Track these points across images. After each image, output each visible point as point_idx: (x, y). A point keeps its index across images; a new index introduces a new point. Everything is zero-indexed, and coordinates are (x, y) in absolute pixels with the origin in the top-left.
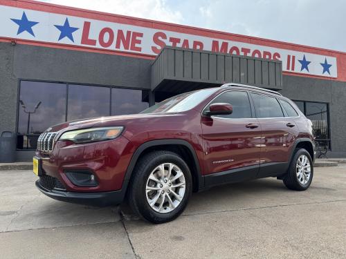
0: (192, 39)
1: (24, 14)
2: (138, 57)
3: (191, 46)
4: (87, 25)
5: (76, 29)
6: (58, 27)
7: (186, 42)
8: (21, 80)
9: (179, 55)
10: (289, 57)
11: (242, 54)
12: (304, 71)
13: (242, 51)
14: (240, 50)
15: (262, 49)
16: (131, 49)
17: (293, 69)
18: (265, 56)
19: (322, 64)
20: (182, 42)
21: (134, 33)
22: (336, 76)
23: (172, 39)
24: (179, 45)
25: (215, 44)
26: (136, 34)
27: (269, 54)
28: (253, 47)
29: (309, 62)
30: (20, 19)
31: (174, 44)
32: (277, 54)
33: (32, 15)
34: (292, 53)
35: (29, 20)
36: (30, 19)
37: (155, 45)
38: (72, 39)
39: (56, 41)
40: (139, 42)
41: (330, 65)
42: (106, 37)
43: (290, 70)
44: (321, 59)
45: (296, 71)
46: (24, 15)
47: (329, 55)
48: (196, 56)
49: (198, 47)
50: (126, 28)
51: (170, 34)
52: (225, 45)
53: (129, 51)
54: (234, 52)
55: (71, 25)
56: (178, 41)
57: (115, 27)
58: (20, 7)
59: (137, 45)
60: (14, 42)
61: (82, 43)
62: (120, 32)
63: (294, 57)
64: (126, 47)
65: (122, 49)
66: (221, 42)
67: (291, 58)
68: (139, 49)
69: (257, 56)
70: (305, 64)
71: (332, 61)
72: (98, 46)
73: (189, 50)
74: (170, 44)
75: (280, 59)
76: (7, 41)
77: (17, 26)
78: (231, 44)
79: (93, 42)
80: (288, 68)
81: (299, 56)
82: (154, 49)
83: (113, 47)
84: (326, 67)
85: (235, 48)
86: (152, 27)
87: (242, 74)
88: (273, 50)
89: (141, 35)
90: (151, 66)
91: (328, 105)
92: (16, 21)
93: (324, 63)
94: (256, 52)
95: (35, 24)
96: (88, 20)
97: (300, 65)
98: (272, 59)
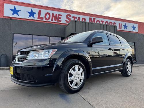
2: (60, 24)
3: (81, 20)
4: (40, 12)
7: (79, 18)
8: (14, 34)
9: (77, 23)
11: (101, 23)
12: (126, 30)
13: (101, 22)
15: (109, 21)
17: (121, 29)
18: (110, 24)
20: (77, 18)
21: (58, 15)
22: (138, 32)
23: (73, 17)
24: (76, 20)
25: (90, 19)
26: (59, 15)
27: (112, 23)
28: (105, 20)
29: (127, 26)
31: (74, 19)
33: (18, 8)
34: (121, 22)
35: (17, 9)
37: (67, 19)
38: (34, 17)
40: (60, 18)
42: (48, 16)
43: (120, 29)
44: (132, 25)
47: (135, 23)
48: (84, 24)
49: (84, 20)
50: (55, 13)
51: (73, 15)
53: (57, 22)
54: (98, 22)
57: (51, 12)
59: (60, 20)
60: (11, 18)
62: (53, 14)
63: (121, 24)
64: (55, 20)
65: (54, 21)
66: (93, 18)
67: (120, 24)
68: (61, 21)
69: (107, 24)
70: (126, 27)
72: (44, 20)
73: (81, 22)
79: (42, 18)
81: (123, 23)
82: (66, 21)
83: (50, 20)
84: (134, 28)
85: (98, 21)
86: (66, 12)
88: (113, 21)
89: (61, 15)
90: (65, 28)
91: (135, 43)
92: (11, 10)
93: (133, 26)
94: (107, 22)
95: (19, 11)
96: (40, 9)
97: (124, 27)
98: (113, 25)
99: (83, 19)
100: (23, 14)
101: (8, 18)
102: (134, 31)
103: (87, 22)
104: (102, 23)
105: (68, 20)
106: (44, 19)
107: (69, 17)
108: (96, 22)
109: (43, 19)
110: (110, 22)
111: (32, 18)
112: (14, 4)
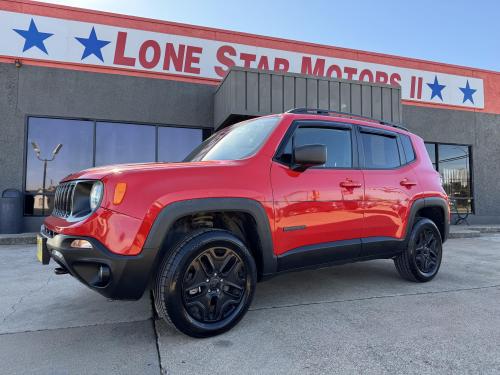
0: (272, 54)
1: (32, 22)
2: (196, 81)
3: (271, 67)
4: (122, 38)
5: (106, 43)
6: (81, 40)
7: (264, 60)
8: (29, 116)
10: (414, 78)
11: (345, 76)
12: (436, 99)
13: (345, 72)
14: (343, 70)
15: (374, 68)
16: (186, 71)
17: (419, 96)
18: (378, 78)
19: (462, 89)
20: (258, 59)
21: (189, 47)
22: (482, 106)
23: (243, 56)
24: (254, 65)
25: (306, 62)
26: (192, 49)
27: (384, 75)
28: (360, 66)
30: (27, 29)
32: (396, 76)
34: (418, 73)
35: (39, 31)
36: (40, 29)
38: (101, 58)
39: (78, 60)
40: (197, 60)
41: (474, 91)
42: (150, 54)
43: (415, 99)
45: (423, 99)
46: (33, 24)
47: (473, 76)
50: (177, 41)
51: (240, 48)
52: (321, 63)
53: (183, 73)
54: (334, 74)
55: (100, 37)
56: (253, 58)
57: (162, 39)
58: (26, 12)
59: (193, 65)
60: (19, 62)
61: (115, 63)
62: (170, 47)
63: (420, 80)
64: (178, 68)
65: (172, 70)
67: (417, 80)
68: (197, 71)
69: (366, 78)
70: (437, 89)
71: (477, 84)
72: (138, 66)
73: (269, 73)
74: (242, 64)
75: (400, 83)
76: (10, 61)
77: (23, 40)
78: (329, 62)
79: (131, 62)
80: (412, 96)
81: (428, 77)
82: (218, 70)
83: (159, 68)
84: (468, 93)
85: (335, 68)
86: (216, 39)
87: (344, 106)
88: (389, 70)
89: (199, 50)
90: (214, 94)
91: (470, 148)
92: (21, 32)
93: (465, 87)
95: (47, 35)
96: (123, 30)
98: (389, 83)
99: (278, 61)
100: (63, 46)
101: (8, 62)
103: (295, 77)
104: (350, 77)
105: (225, 68)
106: (137, 62)
107: (226, 54)
109: (133, 65)
110: (379, 74)
111: (92, 59)
112: (32, 13)
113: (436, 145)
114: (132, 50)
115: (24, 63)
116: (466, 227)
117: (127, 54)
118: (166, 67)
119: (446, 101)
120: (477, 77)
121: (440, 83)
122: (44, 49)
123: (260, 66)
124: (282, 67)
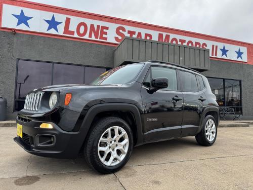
0: (144, 32)
1: (22, 11)
2: (105, 44)
3: (143, 37)
4: (68, 20)
5: (60, 23)
6: (47, 21)
7: (140, 34)
8: (19, 60)
9: (136, 43)
10: (213, 46)
11: (180, 43)
12: (224, 57)
13: (180, 41)
14: (178, 41)
15: (194, 40)
16: (100, 38)
17: (216, 55)
18: (196, 45)
19: (236, 52)
20: (137, 34)
22: (246, 61)
23: (129, 32)
24: (135, 36)
25: (161, 36)
26: (103, 28)
27: (199, 44)
28: (187, 39)
29: (227, 51)
31: (131, 36)
32: (204, 44)
33: (28, 12)
36: (26, 15)
37: (117, 36)
38: (56, 30)
39: (45, 32)
40: (106, 33)
41: (243, 53)
42: (82, 29)
43: (214, 56)
44: (236, 48)
45: (218, 57)
47: (242, 46)
48: (148, 44)
51: (128, 28)
52: (168, 37)
53: (99, 40)
54: (174, 42)
55: (56, 20)
56: (134, 33)
57: (89, 22)
58: (19, 6)
59: (104, 36)
60: (14, 32)
61: (64, 33)
62: (92, 26)
63: (217, 47)
64: (96, 37)
65: (93, 38)
66: (164, 34)
67: (215, 47)
68: (106, 39)
69: (190, 45)
70: (224, 51)
71: (244, 50)
72: (76, 35)
73: (143, 41)
74: (128, 35)
75: (206, 48)
78: (172, 36)
82: (116, 39)
84: (240, 54)
85: (174, 39)
86: (115, 23)
87: (181, 58)
89: (107, 28)
90: (114, 51)
91: (240, 82)
92: (15, 16)
93: (238, 51)
94: (190, 42)
95: (30, 18)
96: (68, 17)
97: (221, 52)
101: (9, 31)
102: (239, 59)
103: (155, 42)
104: (182, 43)
105: (120, 38)
107: (121, 31)
108: (170, 42)
110: (197, 43)
112: (21, 6)
113: (224, 79)
114: (73, 27)
115: (17, 32)
116: (239, 121)
117: (70, 29)
118: (90, 36)
119: (229, 58)
120: (244, 46)
121: (226, 49)
122: (27, 25)
123: (138, 37)
124: (148, 38)
